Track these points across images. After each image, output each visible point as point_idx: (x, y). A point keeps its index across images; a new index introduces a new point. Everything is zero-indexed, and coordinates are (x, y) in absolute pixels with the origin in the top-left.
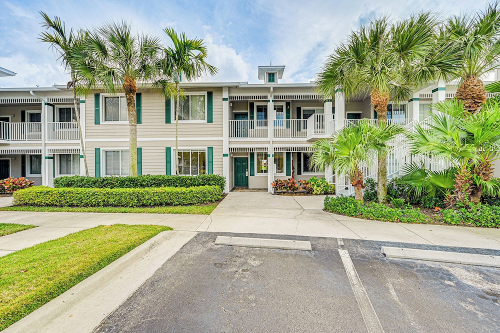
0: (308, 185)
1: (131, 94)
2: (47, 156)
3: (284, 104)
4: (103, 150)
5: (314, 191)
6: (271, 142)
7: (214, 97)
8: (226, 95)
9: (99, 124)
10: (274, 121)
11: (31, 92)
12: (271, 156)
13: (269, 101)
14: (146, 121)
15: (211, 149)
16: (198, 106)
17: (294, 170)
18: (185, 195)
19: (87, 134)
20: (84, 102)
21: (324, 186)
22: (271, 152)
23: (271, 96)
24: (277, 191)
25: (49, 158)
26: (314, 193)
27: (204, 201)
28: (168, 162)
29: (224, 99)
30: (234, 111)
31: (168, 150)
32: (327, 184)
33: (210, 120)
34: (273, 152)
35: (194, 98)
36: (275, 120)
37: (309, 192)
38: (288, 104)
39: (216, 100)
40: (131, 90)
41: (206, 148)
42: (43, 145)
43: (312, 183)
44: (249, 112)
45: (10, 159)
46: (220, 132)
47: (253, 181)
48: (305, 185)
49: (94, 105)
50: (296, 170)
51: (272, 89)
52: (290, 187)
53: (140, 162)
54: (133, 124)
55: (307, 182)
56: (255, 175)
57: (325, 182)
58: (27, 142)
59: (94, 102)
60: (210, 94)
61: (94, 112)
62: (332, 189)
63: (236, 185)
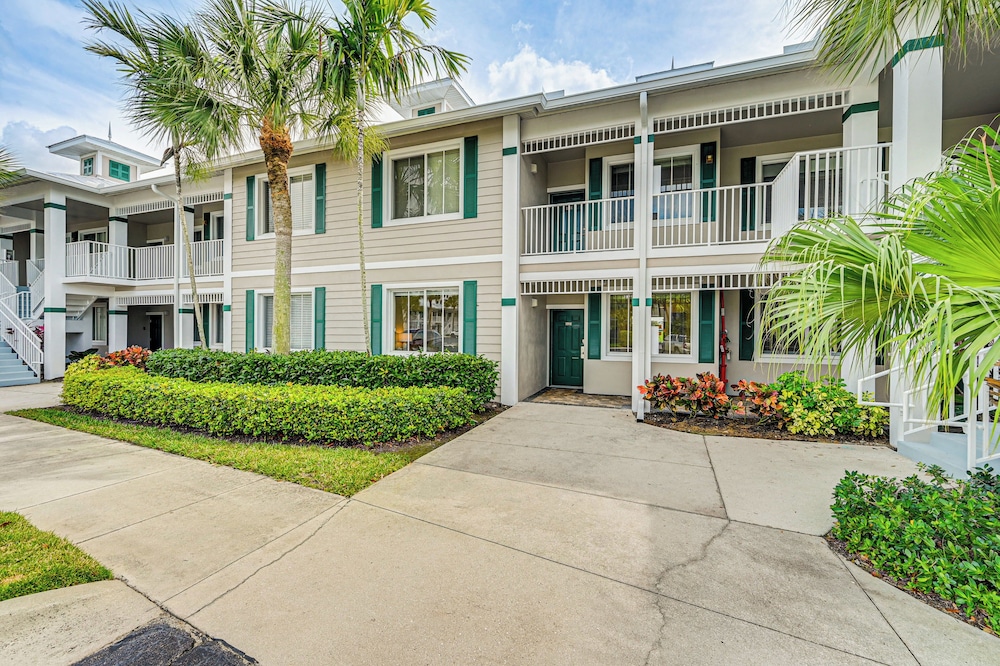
0: (768, 402)
1: (277, 158)
2: (181, 308)
3: (694, 151)
4: (260, 294)
5: (792, 421)
6: (643, 263)
7: (481, 150)
8: (511, 138)
9: (253, 239)
10: (655, 198)
11: (153, 187)
12: (642, 302)
13: (639, 140)
14: (334, 225)
15: (471, 286)
16: (443, 179)
17: (729, 346)
18: (336, 415)
19: (236, 262)
20: (230, 196)
21: (837, 410)
22: (642, 292)
23: (645, 124)
24: (658, 410)
25: (185, 311)
26: (793, 429)
27: (395, 435)
28: (376, 320)
29: (507, 152)
30: (549, 190)
31: (377, 290)
32: (852, 401)
33: (471, 212)
34: (650, 291)
35: (434, 159)
36: (658, 194)
37: (771, 424)
38: (708, 149)
39: (487, 154)
40: (274, 150)
41: (460, 284)
42: (175, 286)
43: (786, 394)
44: (586, 186)
45: (162, 313)
46: (495, 242)
47: (598, 373)
48: (757, 401)
49: (245, 202)
50: (734, 346)
51: (643, 98)
52: (699, 404)
53: (321, 321)
54: (281, 229)
55: (764, 389)
56: (604, 357)
57: (842, 394)
58: (157, 282)
59: (245, 195)
60: (471, 144)
61: (245, 214)
62: (873, 420)
63: (553, 381)
